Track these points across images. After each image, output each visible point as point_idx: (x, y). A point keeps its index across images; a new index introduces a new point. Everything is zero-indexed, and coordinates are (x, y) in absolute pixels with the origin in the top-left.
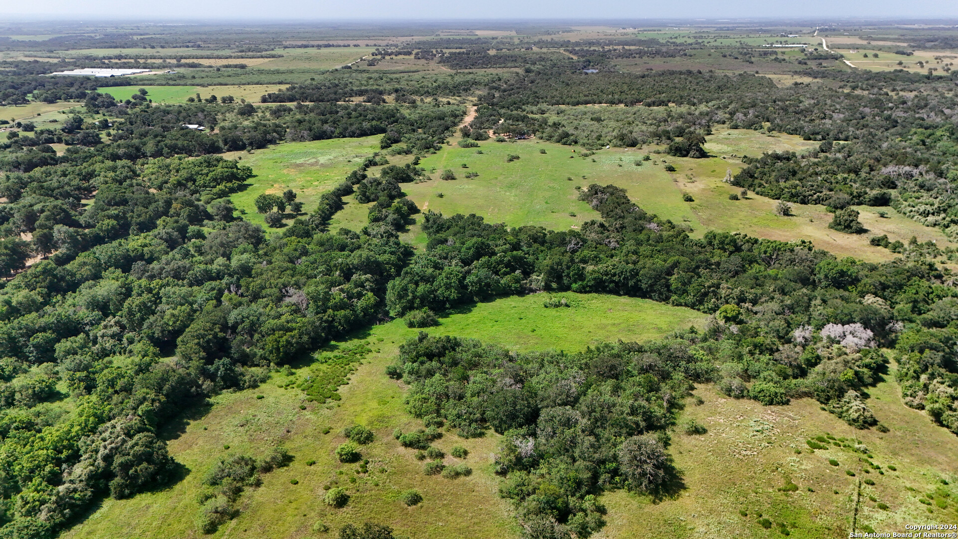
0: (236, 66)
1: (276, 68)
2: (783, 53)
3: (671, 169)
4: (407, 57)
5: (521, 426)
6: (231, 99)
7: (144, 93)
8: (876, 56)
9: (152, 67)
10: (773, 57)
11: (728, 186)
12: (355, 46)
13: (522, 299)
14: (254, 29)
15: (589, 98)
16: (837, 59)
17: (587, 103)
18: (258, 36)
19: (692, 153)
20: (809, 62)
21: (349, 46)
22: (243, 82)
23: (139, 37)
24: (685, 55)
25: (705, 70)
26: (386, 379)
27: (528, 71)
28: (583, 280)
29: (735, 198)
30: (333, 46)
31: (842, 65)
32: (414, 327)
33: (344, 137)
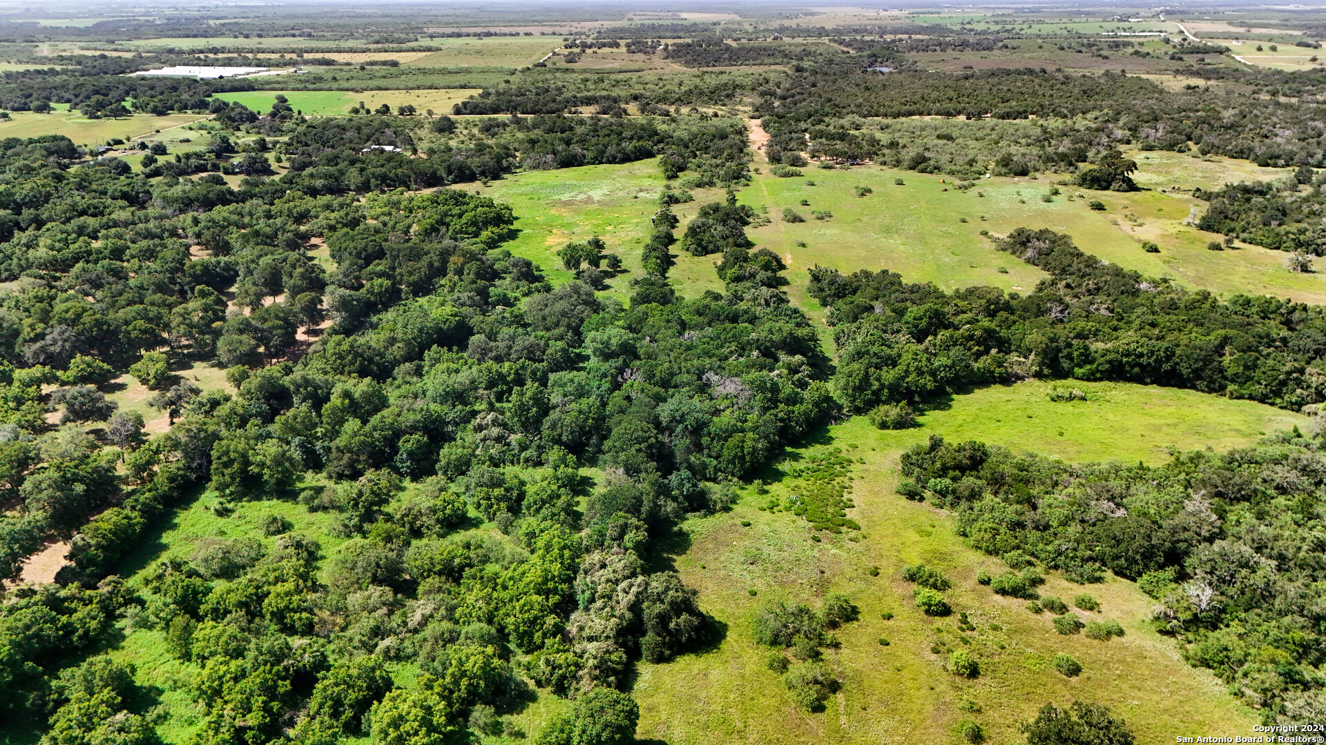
0: (384, 63)
1: (442, 66)
2: (1141, 44)
3: (1099, 207)
4: (615, 50)
5: (1161, 567)
6: (411, 110)
7: (283, 100)
8: (1274, 49)
9: (269, 64)
10: (1130, 50)
11: (1194, 231)
12: (526, 34)
13: (1011, 389)
14: (369, 11)
15: (914, 107)
16: (1221, 53)
17: (911, 114)
18: (382, 20)
19: (1115, 185)
20: (1185, 57)
21: (518, 34)
22: (410, 85)
23: (218, 22)
24: (1007, 47)
25: (1050, 68)
26: (903, 501)
27: (799, 69)
28: (1091, 362)
29: (1217, 247)
30: (496, 34)
31: (1231, 61)
32: (888, 428)
33: (601, 163)
